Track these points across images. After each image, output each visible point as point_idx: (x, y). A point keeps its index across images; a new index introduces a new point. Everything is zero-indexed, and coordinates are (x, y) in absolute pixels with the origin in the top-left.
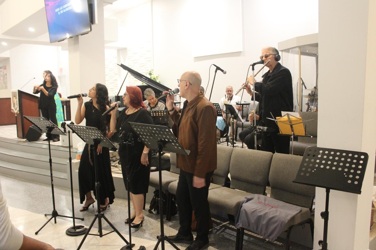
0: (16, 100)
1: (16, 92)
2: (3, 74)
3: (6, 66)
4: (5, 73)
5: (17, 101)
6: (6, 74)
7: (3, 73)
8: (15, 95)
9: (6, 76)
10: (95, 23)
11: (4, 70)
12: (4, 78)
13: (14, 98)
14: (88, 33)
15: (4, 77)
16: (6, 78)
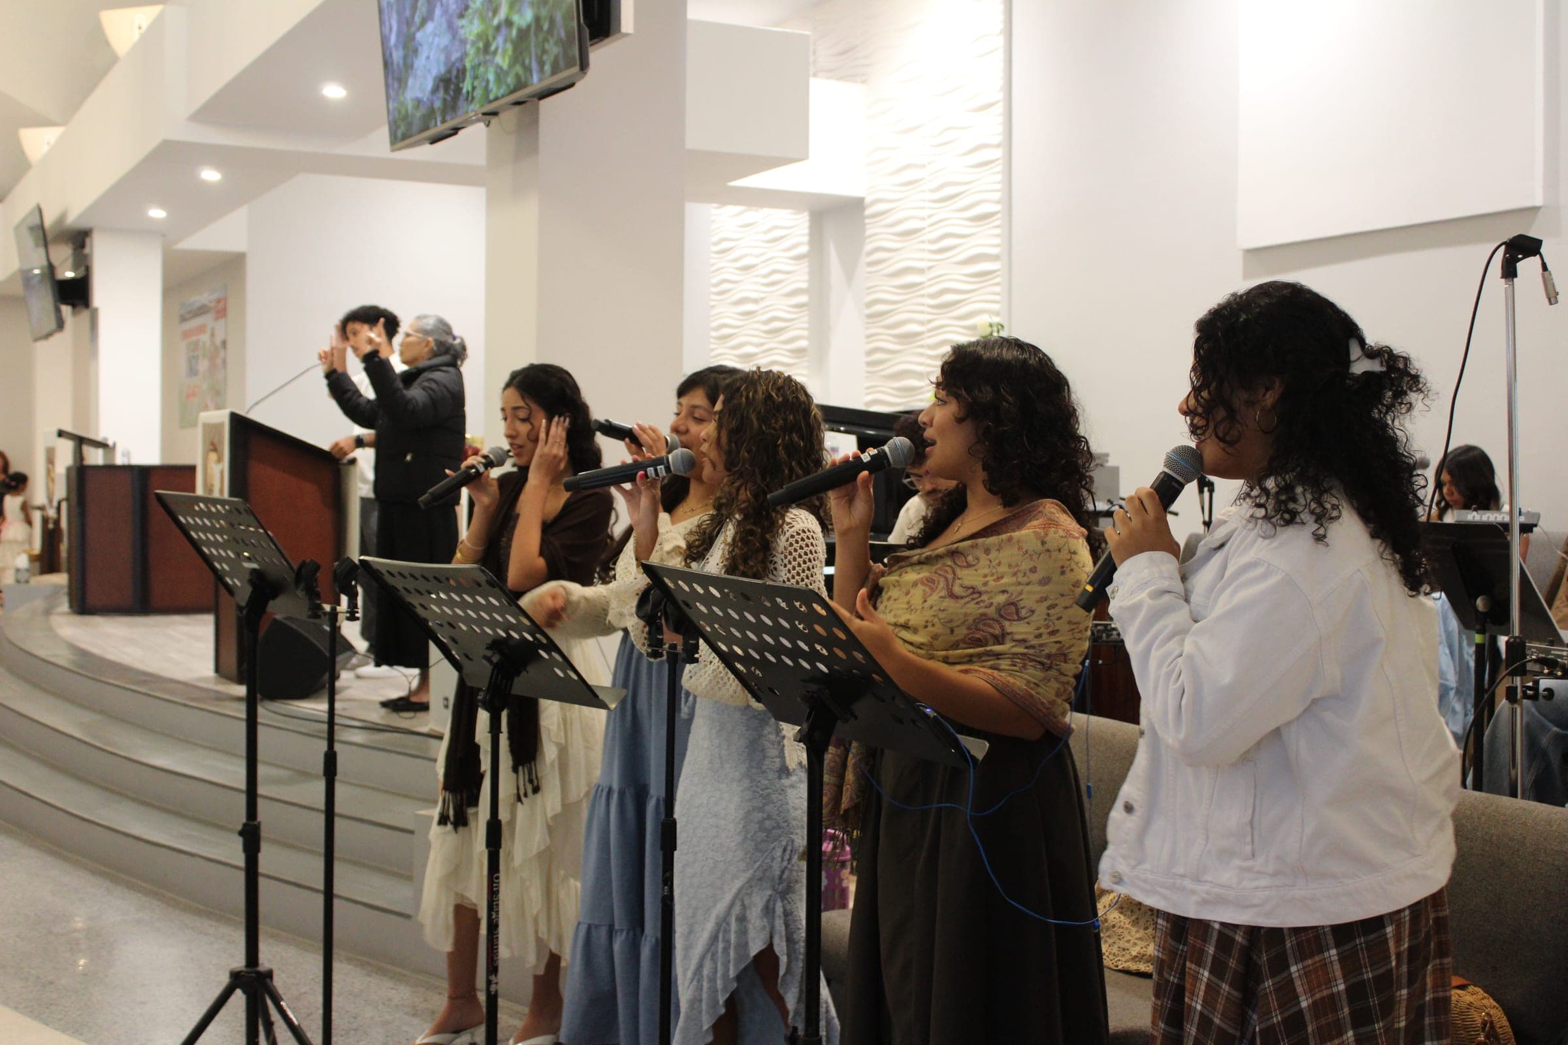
0: (220, 467)
1: (221, 425)
2: (208, 343)
3: (226, 299)
4: (218, 340)
5: (222, 472)
6: (224, 343)
7: (213, 335)
8: (216, 441)
9: (222, 354)
10: (618, 30)
11: (217, 319)
12: (213, 367)
13: (213, 456)
14: (572, 85)
15: (212, 358)
16: (224, 361)
